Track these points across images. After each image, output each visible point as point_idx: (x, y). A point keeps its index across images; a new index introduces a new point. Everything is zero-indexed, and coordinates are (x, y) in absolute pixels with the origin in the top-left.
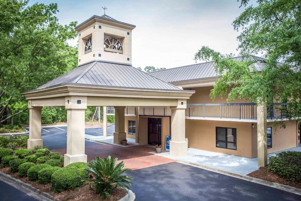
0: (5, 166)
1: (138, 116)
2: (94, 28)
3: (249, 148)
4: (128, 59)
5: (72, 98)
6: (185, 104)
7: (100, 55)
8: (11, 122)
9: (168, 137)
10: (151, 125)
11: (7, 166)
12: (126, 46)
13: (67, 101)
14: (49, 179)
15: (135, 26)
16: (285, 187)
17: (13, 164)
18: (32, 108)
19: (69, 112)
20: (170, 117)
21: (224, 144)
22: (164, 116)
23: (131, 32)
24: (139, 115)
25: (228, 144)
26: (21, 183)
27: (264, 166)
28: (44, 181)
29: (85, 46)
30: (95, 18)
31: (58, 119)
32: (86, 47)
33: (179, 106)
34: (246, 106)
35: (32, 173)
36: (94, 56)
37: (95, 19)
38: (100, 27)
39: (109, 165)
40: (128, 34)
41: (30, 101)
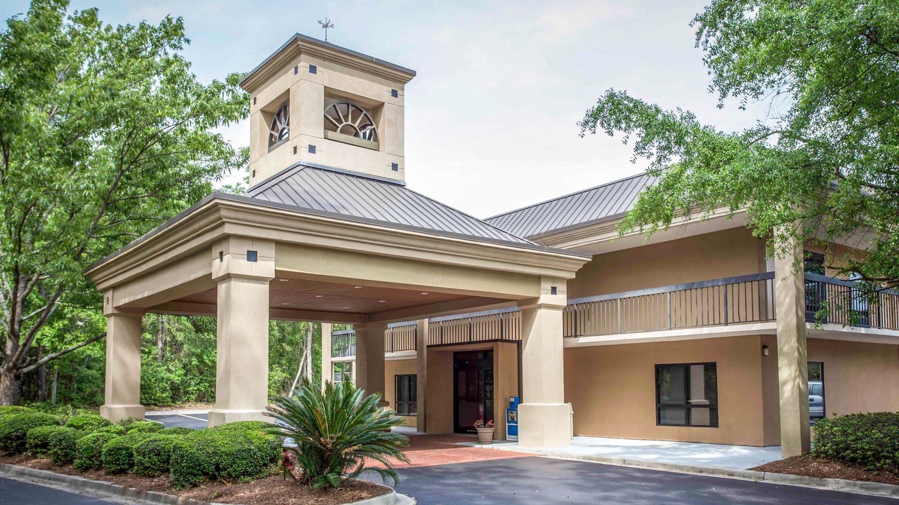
0: (38, 453)
1: (425, 349)
2: (296, 72)
3: (755, 416)
4: (395, 167)
5: (232, 242)
6: (562, 292)
7: (312, 149)
8: (49, 395)
9: (513, 400)
10: (462, 374)
11: (44, 453)
12: (387, 128)
13: (218, 255)
14: (164, 462)
15: (413, 74)
16: (862, 487)
17: (61, 440)
18: (116, 312)
19: (222, 288)
20: (519, 344)
21: (682, 413)
22: (502, 340)
23: (403, 90)
24: (428, 346)
25: (694, 412)
26: (85, 481)
27: (799, 453)
28: (148, 467)
29: (268, 131)
30: (299, 43)
31: (187, 393)
32: (271, 135)
33: (545, 298)
34: (742, 285)
35: (115, 451)
36: (295, 152)
37: (299, 45)
38: (313, 69)
39: (338, 402)
40: (395, 94)
41: (109, 294)
